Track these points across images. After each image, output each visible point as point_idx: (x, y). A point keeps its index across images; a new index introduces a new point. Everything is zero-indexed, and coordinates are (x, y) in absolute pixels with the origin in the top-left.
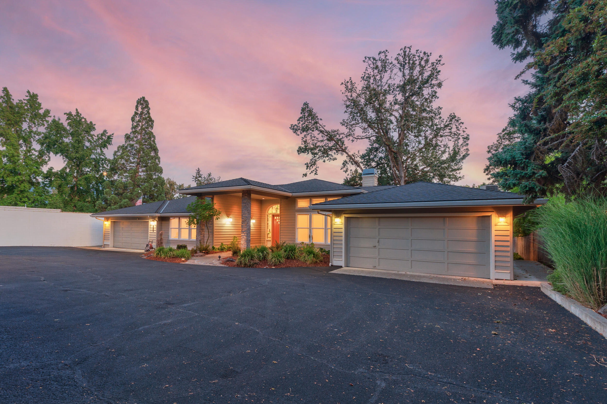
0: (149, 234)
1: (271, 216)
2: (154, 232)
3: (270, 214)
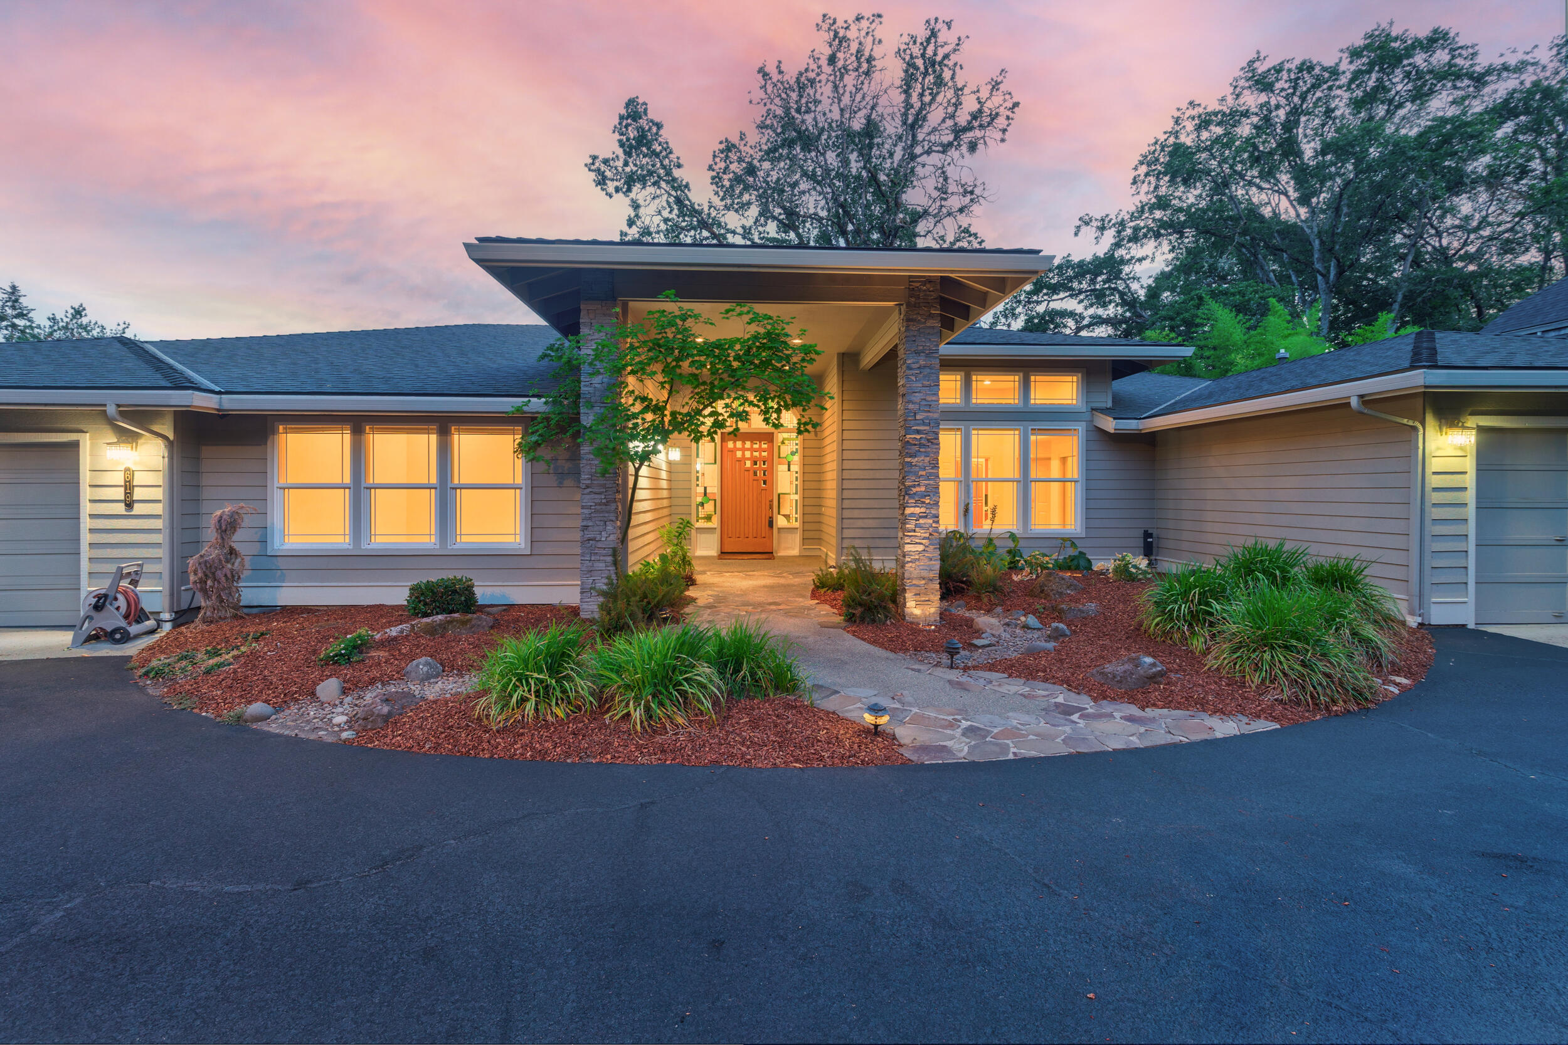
0: (87, 523)
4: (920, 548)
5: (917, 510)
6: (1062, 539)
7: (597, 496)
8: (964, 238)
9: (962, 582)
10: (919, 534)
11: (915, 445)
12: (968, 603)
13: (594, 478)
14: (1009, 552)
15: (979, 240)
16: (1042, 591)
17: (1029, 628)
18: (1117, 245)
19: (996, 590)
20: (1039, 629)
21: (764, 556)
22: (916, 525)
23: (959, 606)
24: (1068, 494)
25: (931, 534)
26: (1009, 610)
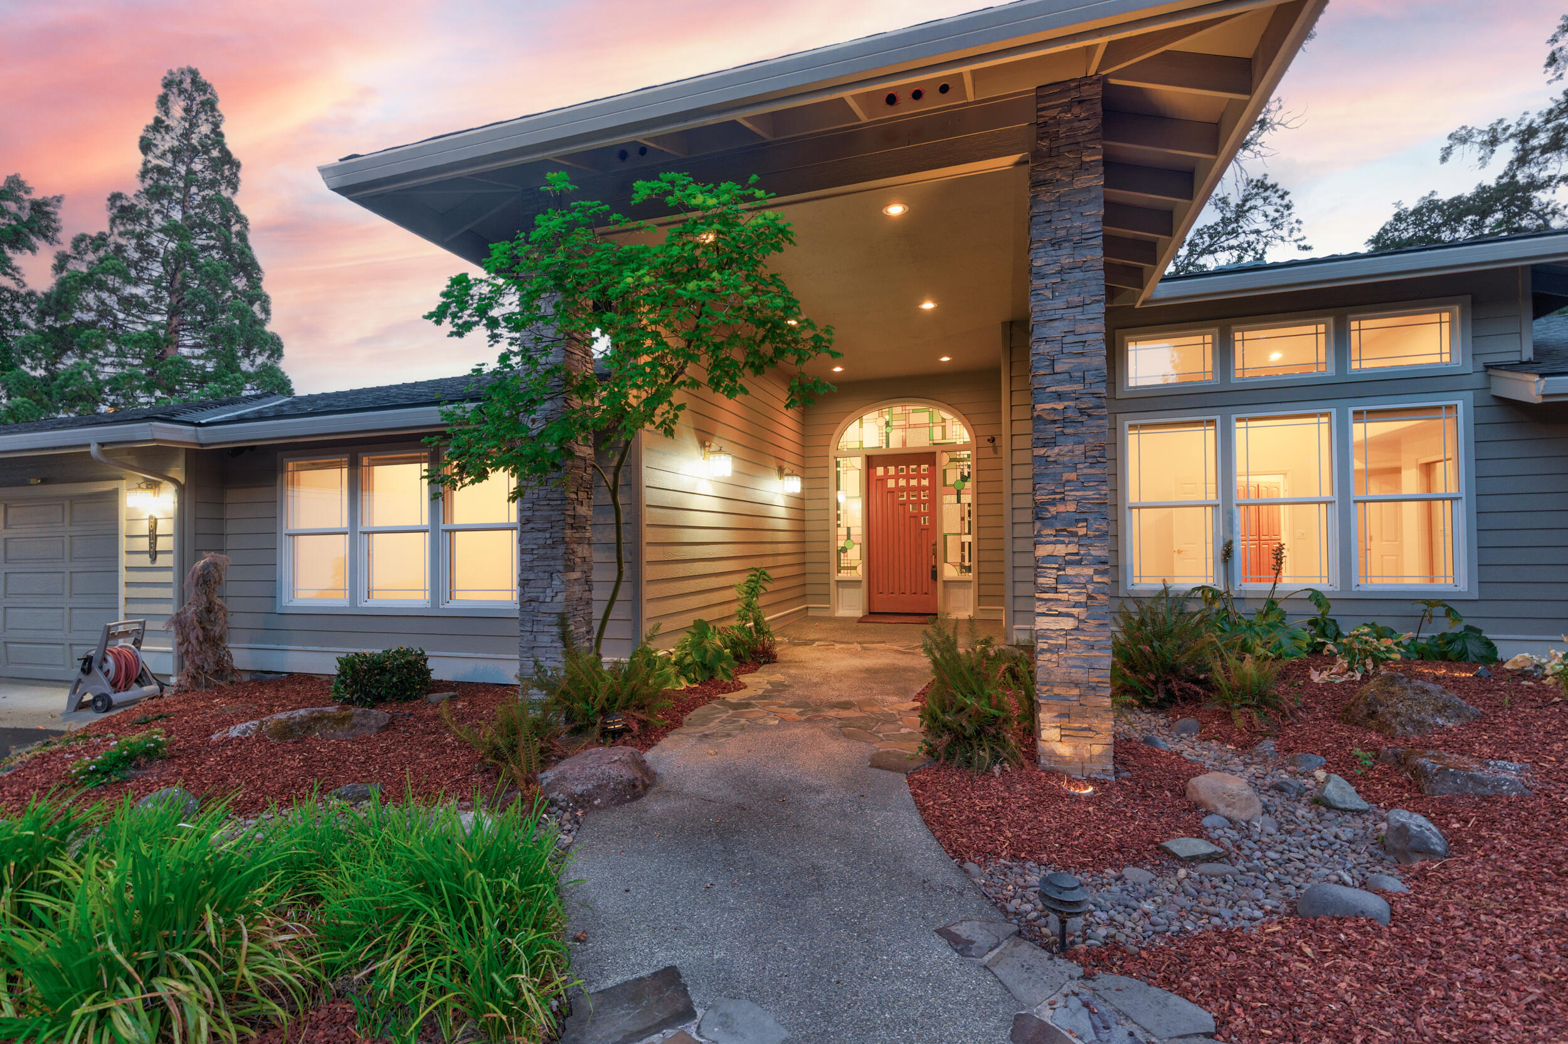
0: (124, 576)
1: (858, 462)
2: (163, 560)
3: (851, 454)
4: (1068, 624)
5: (1061, 550)
6: (1425, 601)
7: (540, 535)
8: (1257, 194)
9: (1197, 682)
10: (1065, 597)
11: (1054, 422)
12: (1204, 725)
13: (536, 507)
14: (1313, 623)
15: (1280, 193)
16: (1372, 715)
17: (1330, 807)
18: (1522, 160)
19: (1267, 703)
20: (1358, 813)
21: (921, 619)
22: (1057, 579)
23: (1184, 730)
24: (1439, 526)
25: (1090, 597)
26: (1290, 750)
